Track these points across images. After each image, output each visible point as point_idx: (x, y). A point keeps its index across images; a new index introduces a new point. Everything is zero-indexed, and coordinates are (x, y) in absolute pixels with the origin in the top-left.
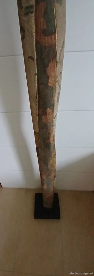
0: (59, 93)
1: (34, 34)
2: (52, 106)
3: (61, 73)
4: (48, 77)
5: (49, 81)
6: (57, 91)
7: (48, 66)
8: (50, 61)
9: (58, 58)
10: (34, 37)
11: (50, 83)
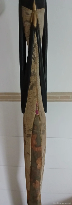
1: (31, 145)
5: (38, 166)
7: (37, 159)
8: (38, 157)
9: (42, 155)
10: (31, 146)
11: (38, 167)
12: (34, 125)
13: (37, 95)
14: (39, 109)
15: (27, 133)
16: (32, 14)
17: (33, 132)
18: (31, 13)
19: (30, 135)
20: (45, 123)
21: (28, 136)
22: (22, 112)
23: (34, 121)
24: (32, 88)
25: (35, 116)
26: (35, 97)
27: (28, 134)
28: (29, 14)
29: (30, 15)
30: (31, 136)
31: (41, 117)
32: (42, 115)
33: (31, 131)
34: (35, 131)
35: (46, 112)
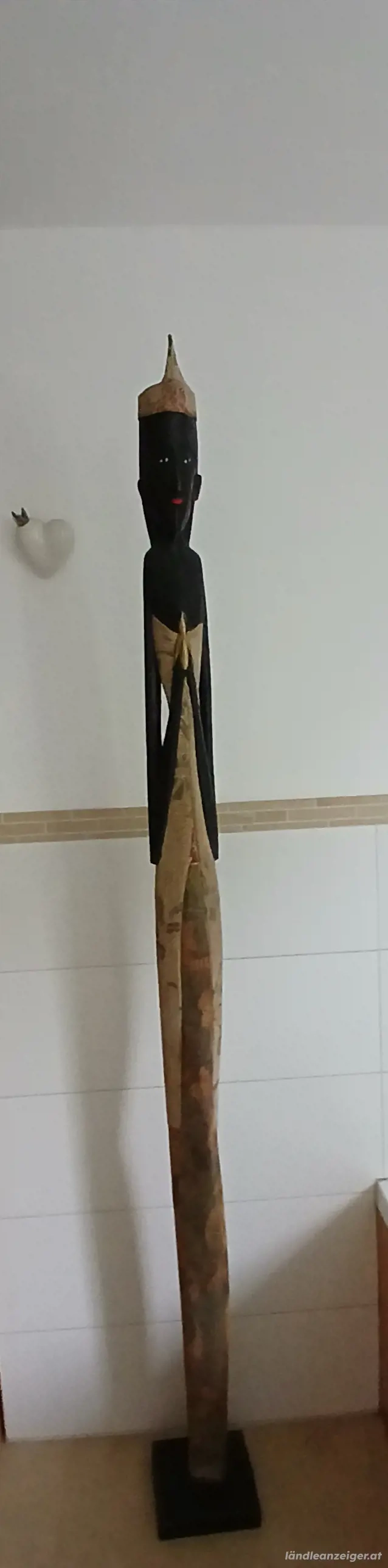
0: (220, 1038)
1: (179, 955)
2: (209, 1064)
3: (220, 1005)
4: (200, 1013)
5: (203, 1019)
6: (216, 1036)
7: (200, 997)
8: (202, 991)
9: (214, 985)
10: (179, 959)
11: (204, 1021)
12: (186, 890)
13: (193, 811)
14: (198, 848)
15: (167, 919)
16: (177, 641)
17: (185, 918)
18: (176, 638)
19: (177, 924)
20: (215, 889)
21: (172, 928)
22: (152, 861)
23: (188, 881)
24: (179, 796)
25: (190, 867)
26: (188, 816)
27: (169, 922)
28: (170, 640)
29: (174, 642)
30: (180, 927)
31: (204, 871)
32: (206, 866)
33: (180, 913)
34: (190, 910)
35: (216, 857)
